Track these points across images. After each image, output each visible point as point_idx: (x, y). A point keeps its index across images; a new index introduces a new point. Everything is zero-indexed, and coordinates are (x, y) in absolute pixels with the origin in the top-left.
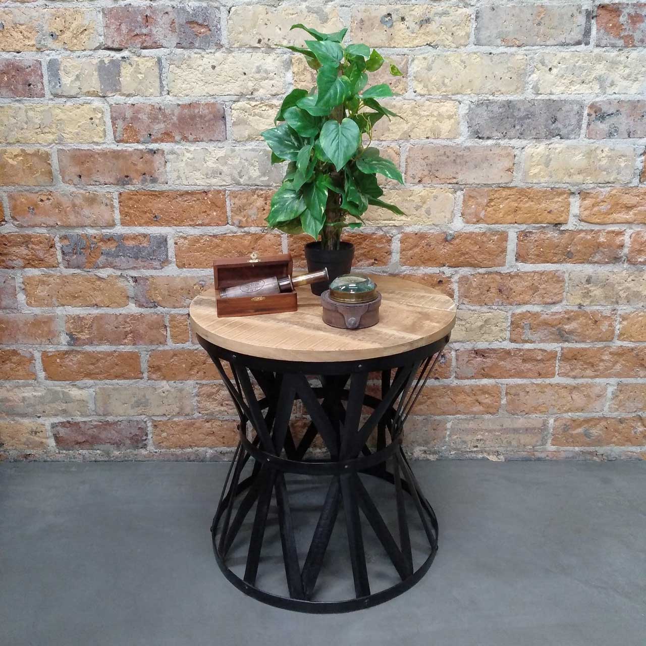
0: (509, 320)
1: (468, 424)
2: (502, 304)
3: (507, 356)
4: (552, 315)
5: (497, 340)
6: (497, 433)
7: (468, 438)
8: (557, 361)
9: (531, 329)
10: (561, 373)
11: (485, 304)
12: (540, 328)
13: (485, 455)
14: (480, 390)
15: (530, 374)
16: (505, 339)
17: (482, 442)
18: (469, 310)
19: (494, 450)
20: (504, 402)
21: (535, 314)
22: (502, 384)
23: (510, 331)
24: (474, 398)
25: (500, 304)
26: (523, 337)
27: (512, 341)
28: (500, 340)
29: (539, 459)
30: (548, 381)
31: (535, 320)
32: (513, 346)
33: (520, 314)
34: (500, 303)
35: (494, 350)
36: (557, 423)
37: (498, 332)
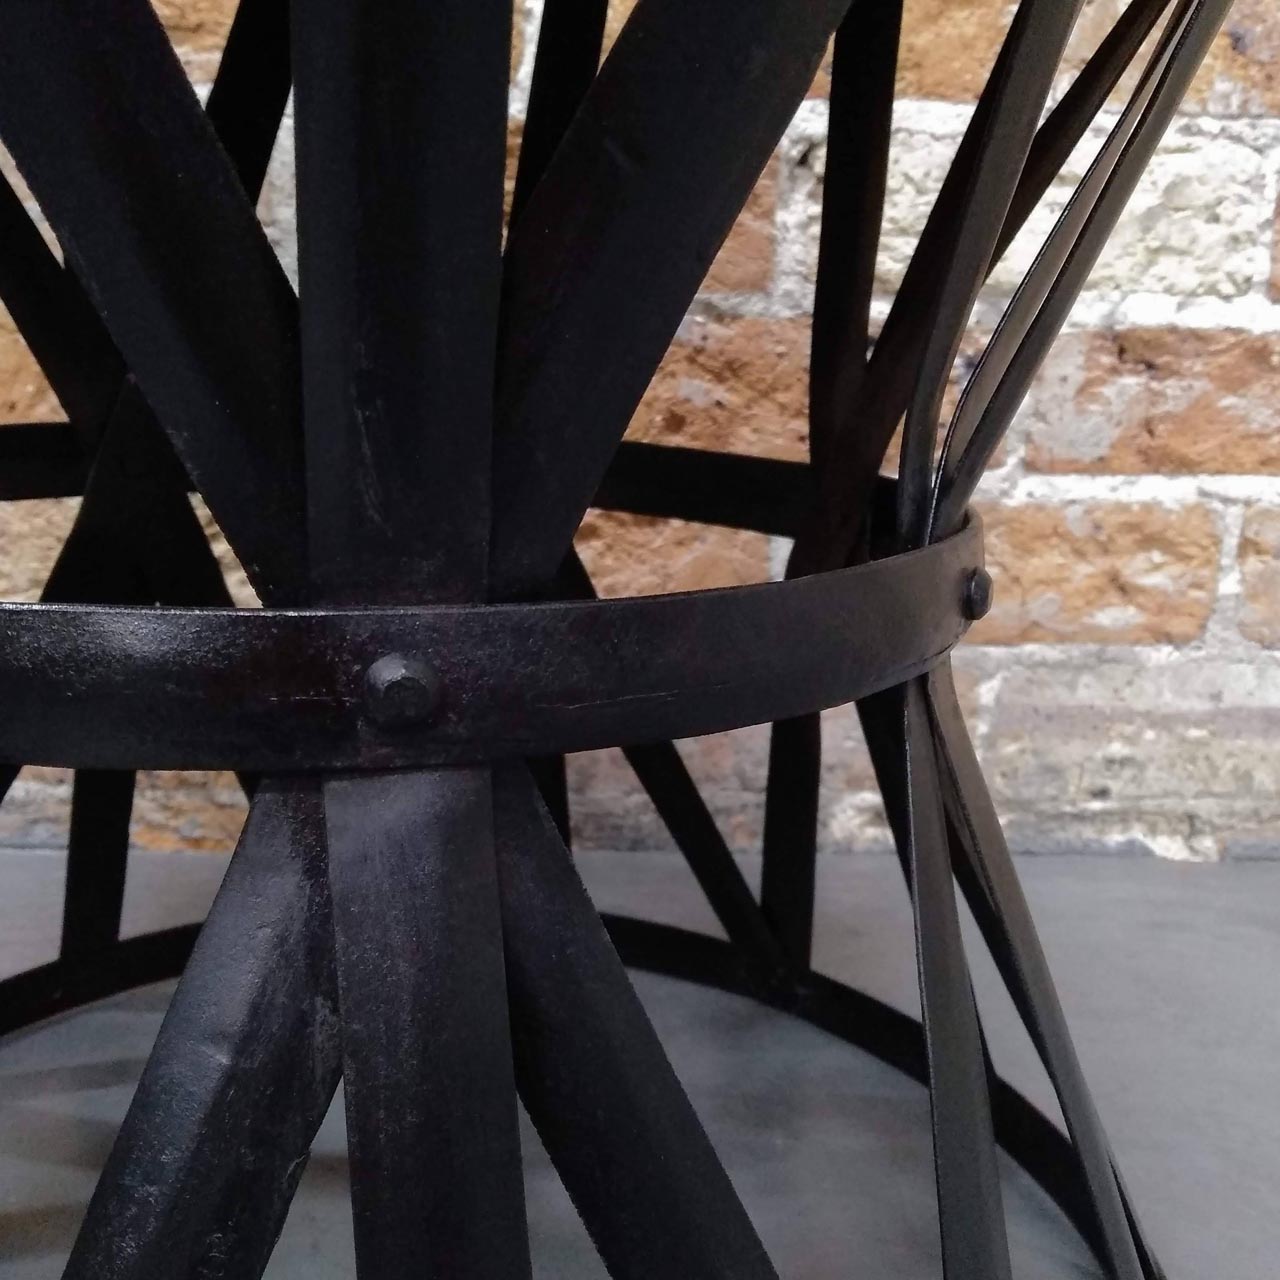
0: (1270, 193)
1: (1072, 686)
2: (1244, 111)
3: (1251, 370)
5: (1212, 290)
6: (1194, 733)
7: (1069, 752)
13: (1138, 833)
14: (1131, 527)
16: (1245, 285)
17: (1128, 773)
19: (1180, 810)
20: (1229, 585)
22: (1227, 501)
23: (1274, 245)
24: (1103, 563)
25: (1234, 110)
27: (1278, 292)
28: (1227, 288)
34: (1235, 102)
35: (1198, 336)
37: (1221, 249)
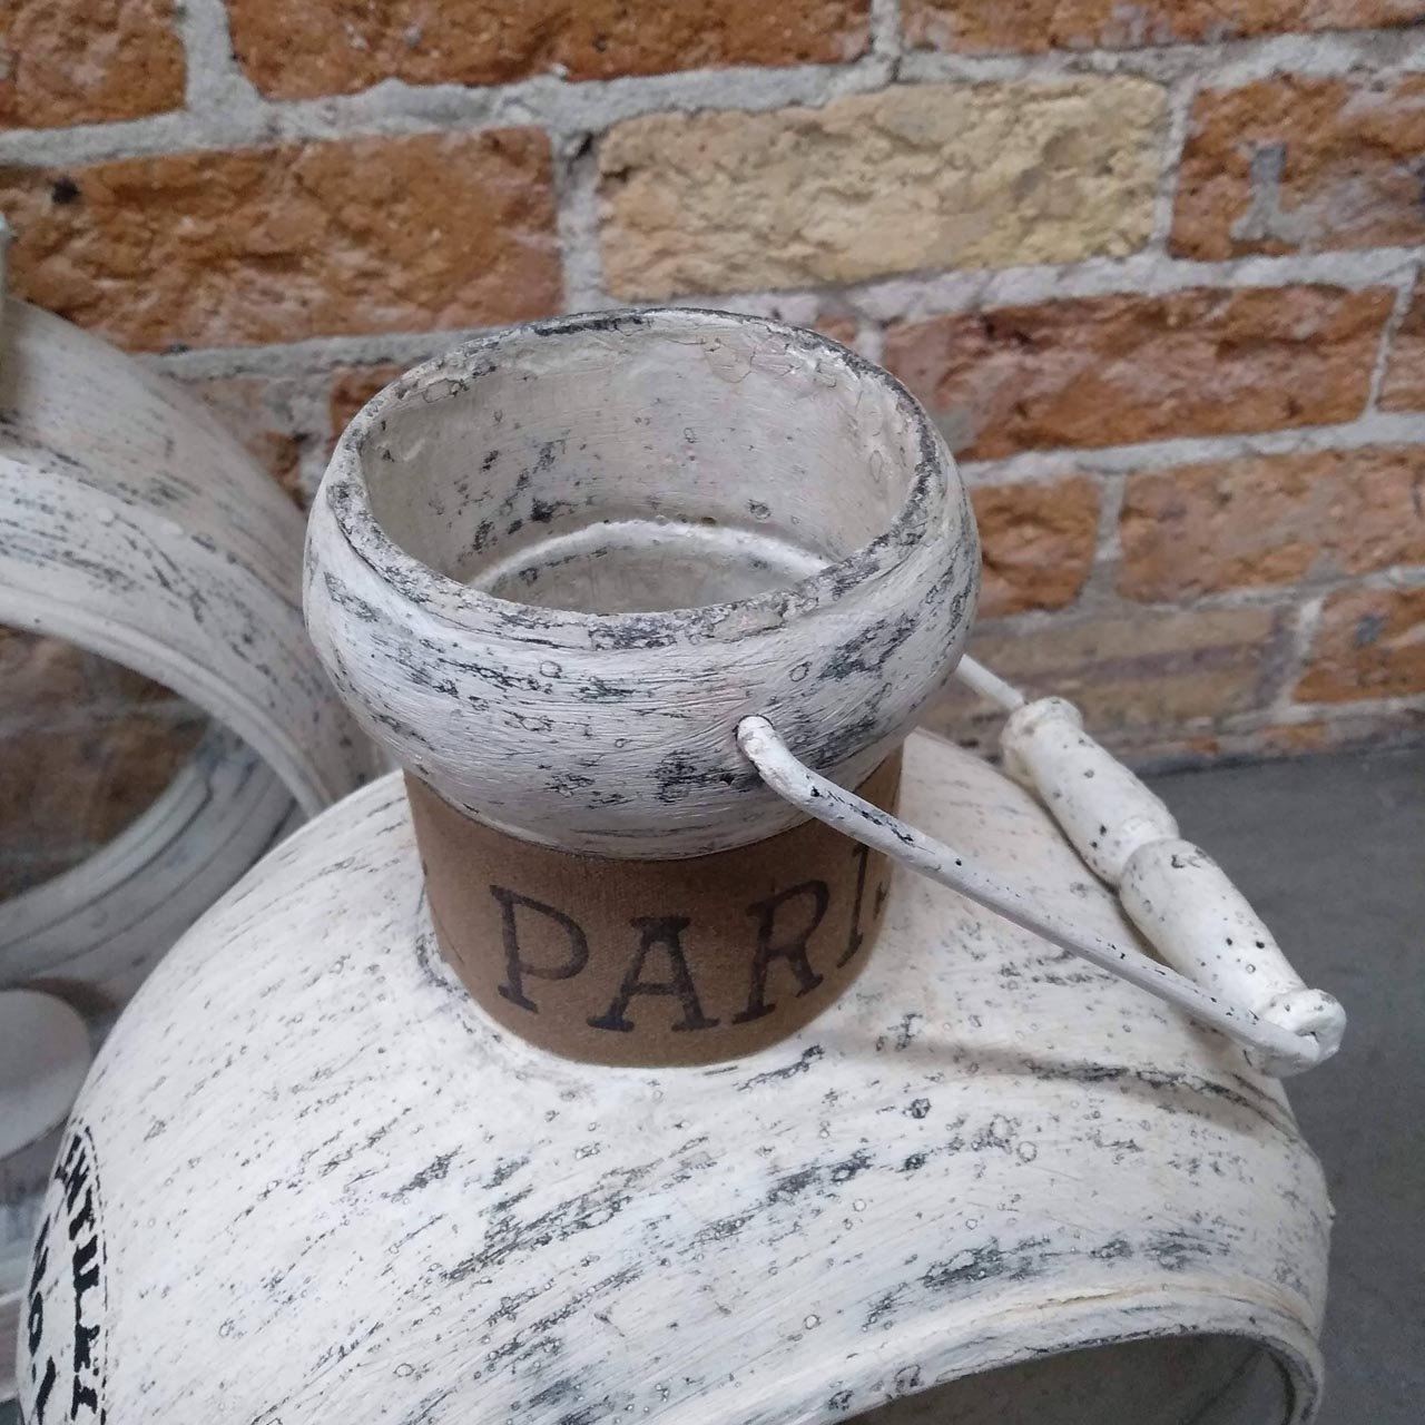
0: (1177, 134)
2: (1148, 40)
3: (1144, 332)
4: (1405, 91)
5: (1100, 251)
8: (1385, 339)
9: (1286, 177)
10: (1392, 396)
11: (1054, 42)
12: (1333, 166)
14: (1000, 509)
15: (1249, 413)
16: (1141, 244)
18: (961, 82)
20: (1107, 552)
21: (1319, 91)
22: (1106, 472)
23: (1178, 194)
25: (1136, 39)
26: (1238, 227)
27: (1180, 248)
28: (1118, 248)
29: (1234, 763)
30: (1324, 438)
31: (1311, 128)
32: (1187, 273)
33: (1242, 93)
34: (1137, 30)
35: (1079, 304)
36: (1333, 617)
37: (1111, 207)
